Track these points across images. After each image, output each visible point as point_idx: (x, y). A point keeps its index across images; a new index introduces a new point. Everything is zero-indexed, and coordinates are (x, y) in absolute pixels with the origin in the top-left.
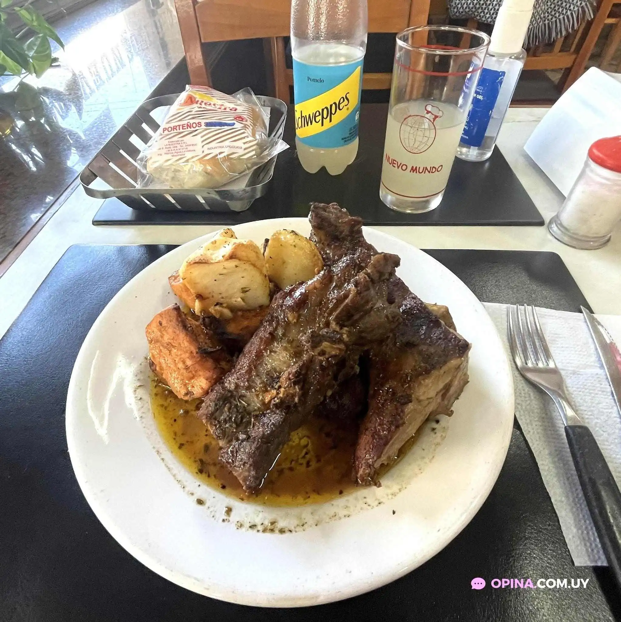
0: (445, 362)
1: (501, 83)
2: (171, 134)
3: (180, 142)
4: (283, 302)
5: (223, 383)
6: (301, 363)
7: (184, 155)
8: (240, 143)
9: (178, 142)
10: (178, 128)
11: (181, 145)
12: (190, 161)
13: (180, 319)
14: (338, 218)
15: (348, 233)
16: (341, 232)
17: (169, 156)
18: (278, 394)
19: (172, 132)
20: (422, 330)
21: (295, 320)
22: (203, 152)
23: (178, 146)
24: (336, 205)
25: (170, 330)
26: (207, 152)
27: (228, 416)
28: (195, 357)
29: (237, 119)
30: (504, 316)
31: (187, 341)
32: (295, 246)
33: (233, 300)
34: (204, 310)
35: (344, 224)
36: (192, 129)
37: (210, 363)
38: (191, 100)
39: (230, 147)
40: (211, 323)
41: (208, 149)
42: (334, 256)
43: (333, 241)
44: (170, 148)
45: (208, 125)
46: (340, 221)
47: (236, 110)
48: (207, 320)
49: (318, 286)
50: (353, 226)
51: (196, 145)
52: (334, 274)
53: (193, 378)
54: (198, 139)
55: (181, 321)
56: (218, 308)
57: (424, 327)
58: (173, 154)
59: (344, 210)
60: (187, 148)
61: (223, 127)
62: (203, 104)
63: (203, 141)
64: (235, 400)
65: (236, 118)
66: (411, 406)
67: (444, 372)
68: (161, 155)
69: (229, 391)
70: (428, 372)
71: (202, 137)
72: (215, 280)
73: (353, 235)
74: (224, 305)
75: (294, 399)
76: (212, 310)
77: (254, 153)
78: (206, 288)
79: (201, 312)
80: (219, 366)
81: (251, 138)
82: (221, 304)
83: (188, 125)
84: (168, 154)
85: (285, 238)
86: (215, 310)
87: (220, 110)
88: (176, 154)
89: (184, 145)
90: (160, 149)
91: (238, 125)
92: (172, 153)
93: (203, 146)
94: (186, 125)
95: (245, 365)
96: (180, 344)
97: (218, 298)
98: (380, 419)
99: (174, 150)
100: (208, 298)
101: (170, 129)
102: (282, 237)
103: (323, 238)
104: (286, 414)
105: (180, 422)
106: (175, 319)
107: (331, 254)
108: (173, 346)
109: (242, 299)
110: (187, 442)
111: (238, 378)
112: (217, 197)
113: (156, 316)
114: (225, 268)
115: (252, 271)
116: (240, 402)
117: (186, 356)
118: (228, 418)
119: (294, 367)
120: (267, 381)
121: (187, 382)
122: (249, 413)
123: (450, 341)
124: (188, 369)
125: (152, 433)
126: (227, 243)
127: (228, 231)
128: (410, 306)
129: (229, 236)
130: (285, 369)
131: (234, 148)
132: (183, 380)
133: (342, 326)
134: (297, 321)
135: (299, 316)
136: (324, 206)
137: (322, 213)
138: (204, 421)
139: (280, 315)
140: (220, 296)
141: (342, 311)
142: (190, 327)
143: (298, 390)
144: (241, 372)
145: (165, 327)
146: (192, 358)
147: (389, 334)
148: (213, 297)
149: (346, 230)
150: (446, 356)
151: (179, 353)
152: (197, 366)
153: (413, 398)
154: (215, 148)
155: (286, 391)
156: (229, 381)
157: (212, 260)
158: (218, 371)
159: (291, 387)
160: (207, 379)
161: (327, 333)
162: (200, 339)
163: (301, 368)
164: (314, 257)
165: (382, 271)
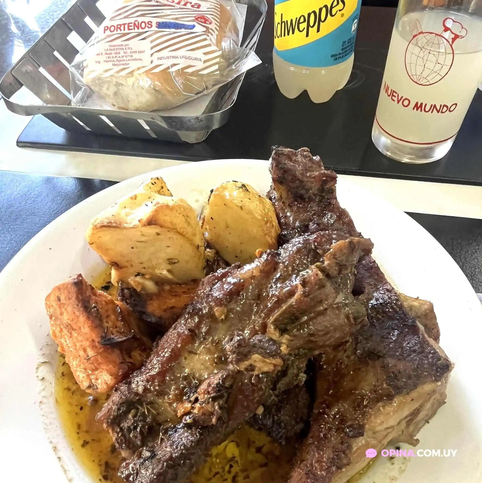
2: (113, 35)
3: (124, 47)
5: (130, 383)
6: (225, 374)
7: (128, 64)
8: (199, 54)
9: (122, 47)
10: (122, 27)
11: (125, 51)
12: (135, 73)
13: (81, 298)
14: (307, 170)
15: (316, 192)
16: (307, 190)
17: (109, 65)
18: (193, 408)
19: (115, 32)
20: (393, 335)
21: (223, 317)
22: (152, 62)
23: (122, 52)
24: (307, 151)
25: (70, 309)
26: (156, 62)
27: (133, 424)
28: (96, 347)
31: (89, 327)
32: (241, 208)
33: (158, 272)
34: (122, 281)
35: (312, 180)
36: (141, 30)
37: (116, 356)
39: (186, 57)
40: (131, 296)
41: (158, 58)
42: (294, 222)
43: (296, 201)
44: (111, 54)
46: (308, 175)
47: (199, 6)
48: (126, 291)
50: (325, 182)
51: (143, 52)
52: (280, 261)
54: (146, 45)
55: (82, 300)
56: (138, 279)
57: (396, 332)
58: (114, 63)
59: (317, 158)
60: (132, 56)
63: (152, 48)
64: (142, 405)
66: (362, 440)
67: (412, 400)
68: (99, 62)
69: (137, 394)
70: (390, 397)
71: (152, 42)
72: (132, 248)
73: (324, 194)
74: (147, 276)
75: (211, 419)
76: (133, 281)
77: (216, 67)
78: (122, 256)
79: (118, 282)
80: (128, 360)
81: (213, 48)
82: (143, 275)
83: (135, 24)
84: (108, 61)
85: (230, 195)
86: (135, 282)
87: (178, 6)
88: (117, 63)
89: (129, 51)
91: (199, 29)
92: (114, 61)
93: (152, 55)
94: (133, 25)
95: (156, 366)
96: (80, 328)
97: (138, 268)
98: (319, 454)
99: (116, 57)
100: (126, 267)
101: (112, 29)
102: (227, 194)
103: (284, 195)
104: (201, 434)
105: (86, 410)
106: (74, 296)
108: (73, 329)
109: (169, 271)
110: (93, 440)
111: (148, 381)
112: (164, 125)
113: (54, 289)
114: (143, 235)
115: (180, 240)
116: (148, 409)
117: (87, 344)
118: (132, 427)
119: (217, 377)
120: (184, 388)
121: (90, 372)
122: (160, 425)
123: (427, 357)
124: (89, 359)
125: (51, 424)
126: (151, 200)
127: (157, 181)
128: (381, 301)
129: (158, 188)
130: (206, 377)
131: (191, 59)
132: (85, 369)
133: (283, 331)
134: (226, 317)
135: (230, 311)
136: (290, 152)
137: (286, 162)
138: (105, 426)
139: (205, 307)
140: (142, 266)
141: (284, 312)
142: (95, 307)
143: (217, 408)
144: (153, 373)
145: (64, 304)
146: (94, 347)
147: (348, 339)
148: (132, 266)
149: (315, 188)
150: (418, 377)
151: (80, 338)
152: (99, 357)
153: (366, 430)
154: (168, 58)
155: (202, 407)
156: (137, 381)
157: (127, 223)
158: (125, 366)
159: (208, 403)
160: (111, 375)
161: (260, 341)
162: (107, 322)
163: (224, 380)
164: (266, 223)
165: (344, 263)
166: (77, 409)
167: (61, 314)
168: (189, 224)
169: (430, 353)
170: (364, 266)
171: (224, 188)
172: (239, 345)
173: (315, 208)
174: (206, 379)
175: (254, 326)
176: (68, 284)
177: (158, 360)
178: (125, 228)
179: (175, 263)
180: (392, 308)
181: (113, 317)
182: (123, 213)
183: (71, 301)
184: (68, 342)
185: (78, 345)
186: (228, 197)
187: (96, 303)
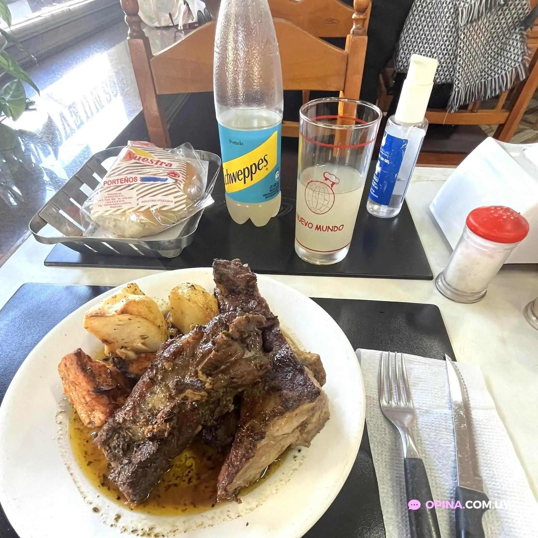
0: (298, 406)
1: (404, 149)
2: (110, 187)
3: (118, 195)
4: (163, 353)
5: (114, 417)
6: (172, 405)
7: (122, 206)
8: (171, 198)
9: (116, 195)
10: (116, 182)
11: (119, 197)
12: (126, 212)
13: (79, 363)
14: (237, 274)
15: (243, 287)
16: (237, 287)
17: (108, 208)
18: (153, 428)
19: (112, 185)
20: (289, 376)
21: (170, 369)
22: (138, 204)
23: (116, 198)
24: (239, 261)
25: (73, 371)
26: (141, 204)
27: (117, 444)
28: (91, 394)
29: (171, 174)
30: (378, 362)
31: (85, 382)
32: (189, 300)
33: (135, 344)
34: (112, 352)
35: (240, 280)
36: (129, 183)
37: (105, 400)
38: (130, 156)
39: (161, 201)
40: (119, 363)
41: (142, 202)
43: (230, 294)
44: (109, 200)
45: (143, 179)
46: (238, 276)
47: (171, 165)
48: (115, 359)
49: (191, 340)
51: (132, 198)
52: (204, 331)
53: (93, 410)
54: (134, 193)
55: (80, 365)
56: (123, 350)
57: (291, 374)
59: (246, 265)
60: (124, 201)
61: (156, 182)
62: (141, 159)
63: (138, 195)
64: (123, 431)
65: (169, 174)
66: (264, 442)
67: (296, 415)
68: (101, 206)
69: (119, 423)
70: (282, 414)
71: (137, 191)
72: (115, 329)
73: (249, 289)
74: (128, 348)
75: (164, 434)
76: (118, 352)
77: (184, 206)
78: (109, 335)
79: (109, 353)
80: (113, 402)
81: (181, 193)
82: (126, 347)
83: (125, 179)
84: (107, 205)
85: (182, 292)
86: (121, 352)
87: (156, 166)
88: (114, 206)
89: (121, 198)
90: (100, 201)
91: (170, 181)
92: (111, 204)
93: (138, 199)
94: (123, 180)
95: (130, 404)
96: (80, 383)
97: (122, 343)
98: (236, 452)
99: (112, 202)
100: (113, 343)
101: (110, 183)
102: (180, 291)
103: (223, 291)
104: (159, 445)
106: (75, 362)
107: (228, 306)
108: (76, 384)
109: (143, 344)
110: (95, 460)
111: (125, 414)
112: (147, 247)
113: (63, 359)
114: (120, 320)
115: (145, 323)
116: (126, 433)
117: (85, 393)
118: (117, 446)
119: (168, 408)
120: (149, 417)
121: (90, 413)
122: (134, 442)
123: (307, 387)
124: (87, 403)
125: (66, 452)
126: (126, 298)
127: (132, 286)
128: (283, 355)
129: (132, 290)
130: (162, 408)
131: (166, 201)
132: (86, 411)
133: (208, 375)
134: (173, 369)
135: (175, 365)
136: (225, 262)
137: (222, 269)
138: (99, 447)
139: (159, 363)
140: (124, 341)
141: (206, 363)
142: (90, 369)
143: (168, 427)
144: (128, 409)
145: (69, 368)
146: (90, 395)
147: (258, 380)
148: (117, 342)
149: (242, 285)
150: (300, 400)
151: (81, 390)
152: (93, 402)
153: (266, 435)
154: (149, 201)
155: (159, 427)
156: (119, 415)
157: (108, 313)
158: (111, 406)
159: (162, 424)
160: (102, 413)
161: (192, 381)
162: (99, 379)
163: (173, 409)
164: (207, 309)
165: (243, 330)
166: (85, 443)
167: (69, 376)
168: (151, 312)
169: (310, 385)
170: (273, 334)
171: (178, 288)
172: (177, 384)
173: (244, 298)
174: (162, 409)
175: (191, 373)
176: (71, 354)
177: (131, 400)
178: (106, 316)
179: (145, 338)
180: (288, 359)
181: (104, 376)
182: (106, 307)
183: (73, 366)
184: (74, 394)
185: (80, 395)
186: (180, 294)
187: (91, 366)
